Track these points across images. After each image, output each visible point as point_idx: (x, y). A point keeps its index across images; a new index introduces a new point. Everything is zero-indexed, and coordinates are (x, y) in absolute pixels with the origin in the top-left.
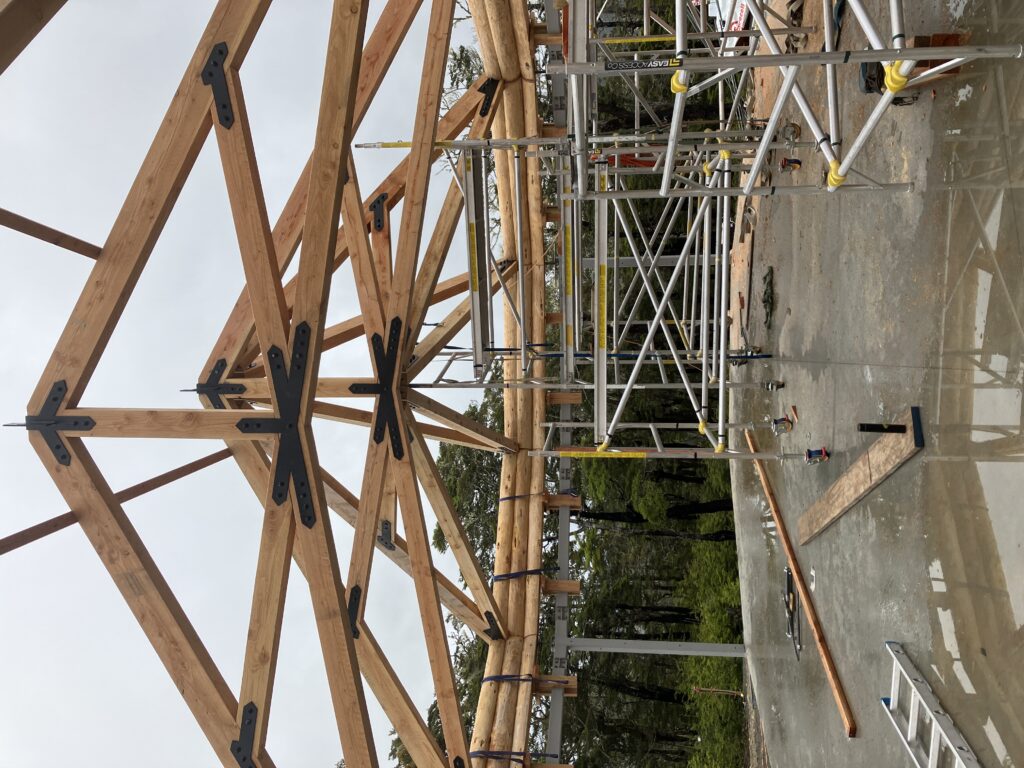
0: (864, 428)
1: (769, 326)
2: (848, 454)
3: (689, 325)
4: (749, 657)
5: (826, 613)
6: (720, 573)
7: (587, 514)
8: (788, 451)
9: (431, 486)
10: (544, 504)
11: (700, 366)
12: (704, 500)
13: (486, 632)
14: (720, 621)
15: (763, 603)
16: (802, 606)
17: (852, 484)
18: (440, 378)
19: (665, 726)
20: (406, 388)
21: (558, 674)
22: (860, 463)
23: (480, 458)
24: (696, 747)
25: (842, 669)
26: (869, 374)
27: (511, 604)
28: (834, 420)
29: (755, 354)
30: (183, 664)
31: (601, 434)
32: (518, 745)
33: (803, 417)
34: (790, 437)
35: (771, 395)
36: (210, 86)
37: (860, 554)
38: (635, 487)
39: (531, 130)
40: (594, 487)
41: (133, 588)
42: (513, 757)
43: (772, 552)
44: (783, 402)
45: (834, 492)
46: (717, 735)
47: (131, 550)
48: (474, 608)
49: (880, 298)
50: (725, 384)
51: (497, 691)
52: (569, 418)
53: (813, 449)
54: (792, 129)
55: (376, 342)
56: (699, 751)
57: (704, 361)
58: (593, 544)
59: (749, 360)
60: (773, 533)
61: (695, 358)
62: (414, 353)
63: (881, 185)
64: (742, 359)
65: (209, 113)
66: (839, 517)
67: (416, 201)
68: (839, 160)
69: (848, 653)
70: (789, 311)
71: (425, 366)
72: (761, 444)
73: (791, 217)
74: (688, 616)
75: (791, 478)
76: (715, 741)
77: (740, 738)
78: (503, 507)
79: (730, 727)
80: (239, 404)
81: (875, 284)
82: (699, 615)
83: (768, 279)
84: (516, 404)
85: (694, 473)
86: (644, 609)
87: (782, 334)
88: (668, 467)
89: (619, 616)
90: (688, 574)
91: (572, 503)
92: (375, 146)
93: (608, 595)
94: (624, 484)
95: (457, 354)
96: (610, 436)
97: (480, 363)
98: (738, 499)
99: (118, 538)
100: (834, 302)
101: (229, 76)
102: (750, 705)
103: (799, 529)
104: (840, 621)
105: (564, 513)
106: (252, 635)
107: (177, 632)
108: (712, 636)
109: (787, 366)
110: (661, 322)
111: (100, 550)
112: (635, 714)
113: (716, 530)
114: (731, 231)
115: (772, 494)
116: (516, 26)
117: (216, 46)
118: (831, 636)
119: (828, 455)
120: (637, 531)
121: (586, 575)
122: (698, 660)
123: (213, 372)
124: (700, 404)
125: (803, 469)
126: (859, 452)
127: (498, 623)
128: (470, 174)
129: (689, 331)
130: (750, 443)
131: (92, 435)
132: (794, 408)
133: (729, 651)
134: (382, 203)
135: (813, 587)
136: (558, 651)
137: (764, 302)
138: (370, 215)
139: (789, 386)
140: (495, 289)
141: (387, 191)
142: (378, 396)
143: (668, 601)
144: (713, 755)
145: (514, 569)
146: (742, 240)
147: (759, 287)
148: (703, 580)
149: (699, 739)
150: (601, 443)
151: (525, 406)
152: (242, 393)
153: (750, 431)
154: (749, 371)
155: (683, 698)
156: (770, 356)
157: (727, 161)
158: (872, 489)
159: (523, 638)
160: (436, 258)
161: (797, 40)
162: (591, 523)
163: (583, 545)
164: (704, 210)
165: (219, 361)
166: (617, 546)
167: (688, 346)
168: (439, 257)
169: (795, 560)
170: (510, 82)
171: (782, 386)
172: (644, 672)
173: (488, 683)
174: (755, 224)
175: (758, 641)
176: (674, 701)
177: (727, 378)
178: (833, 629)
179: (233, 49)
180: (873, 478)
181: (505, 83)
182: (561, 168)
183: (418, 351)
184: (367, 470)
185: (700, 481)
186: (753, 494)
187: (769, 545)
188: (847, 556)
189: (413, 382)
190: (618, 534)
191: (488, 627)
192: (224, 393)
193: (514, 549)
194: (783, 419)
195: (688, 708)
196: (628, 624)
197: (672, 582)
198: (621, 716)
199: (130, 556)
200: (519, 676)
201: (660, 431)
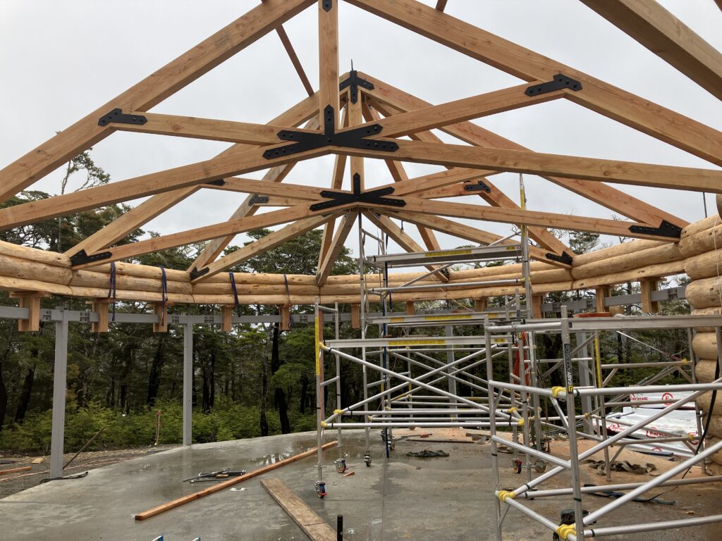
0: (340, 519)
1: (409, 455)
2: (323, 510)
3: (408, 401)
4: (183, 448)
5: (217, 499)
6: (238, 426)
7: (277, 332)
8: (323, 470)
9: (293, 230)
10: (283, 305)
11: (381, 409)
12: (289, 413)
13: (195, 269)
14: (206, 428)
15: (221, 456)
16: (220, 483)
17: (303, 513)
18: (366, 233)
19: (131, 391)
20: (359, 211)
21: (168, 319)
22: (317, 518)
23: (313, 257)
24: (119, 413)
25: (180, 510)
26: (376, 522)
27: (214, 285)
28: (345, 500)
29: (389, 446)
30: (171, 75)
31: (331, 344)
32: (120, 294)
33: (347, 480)
34: (333, 471)
35: (362, 458)
36: (553, 80)
37: (257, 520)
38: (296, 365)
39: (537, 289)
40: (296, 337)
41: (219, 40)
42: (112, 291)
43: (255, 462)
44: (357, 466)
45: (297, 501)
46: (127, 427)
47: (245, 38)
48: (211, 260)
49: (427, 528)
50: (368, 426)
51: (155, 278)
52: (342, 320)
53: (325, 486)
54: (541, 467)
55: (389, 190)
56: (116, 416)
57: (383, 412)
58: (256, 338)
59: (385, 442)
60: (267, 462)
61: (386, 406)
62: (382, 216)
63: (500, 526)
64: (386, 437)
65: (535, 80)
66: (280, 505)
67: (485, 214)
68: (516, 498)
69: (191, 514)
70: (419, 468)
71: (374, 223)
72: (329, 452)
73: (482, 468)
74: (208, 405)
75: (306, 473)
76: (123, 427)
77: (126, 443)
78: (280, 277)
79: (133, 436)
80: (344, 100)
81: (436, 525)
82: (209, 412)
83: (441, 453)
84: (350, 283)
85: (307, 406)
86: (212, 374)
87: (403, 464)
88: (311, 387)
89: (206, 357)
90: (237, 404)
91: (284, 324)
92: (521, 184)
93: (222, 349)
94: (298, 358)
95: (383, 243)
96: (330, 351)
97: (377, 260)
98: (290, 438)
99: (252, 29)
100: (425, 498)
101: (559, 92)
102: (150, 450)
103: (272, 479)
104: (211, 508)
105: (277, 319)
106: (191, 120)
107: (192, 70)
108: (195, 422)
109: (381, 468)
110: (407, 382)
111: (245, 17)
112: (139, 371)
113: (268, 423)
114: (474, 428)
115: (295, 460)
116: (609, 276)
117: (579, 83)
118: (201, 502)
119: (322, 497)
120: (266, 368)
121: (234, 333)
122: (179, 413)
123: (365, 81)
124: (355, 410)
125: (312, 481)
126: (324, 516)
127: (201, 277)
128: (504, 250)
129: (404, 400)
130: (329, 444)
131: (320, 10)
132: (353, 474)
133: (187, 433)
134: (484, 189)
135: (233, 489)
136: (183, 317)
137: (425, 451)
138: (476, 182)
139: (368, 470)
140: (429, 268)
141: (492, 192)
142: (353, 193)
143: (218, 390)
144: (114, 425)
145: (238, 286)
146: (468, 435)
147: (435, 448)
148: (233, 414)
149: (124, 415)
150: (325, 345)
151: (349, 289)
152: (351, 101)
153: (336, 444)
154: (379, 442)
155: (151, 403)
156: (388, 456)
157: (516, 423)
158: (300, 526)
159: (191, 294)
160: (447, 227)
161: (603, 468)
162: (270, 336)
163: (256, 330)
164: (482, 408)
165: (372, 85)
166: (255, 354)
167: (394, 400)
168: (448, 230)
169: (251, 477)
170: (571, 274)
171: (368, 465)
172: (167, 375)
173: (161, 272)
174: (478, 443)
175: (195, 454)
176: (149, 397)
177: (373, 428)
178: (205, 504)
179: (578, 94)
180: (307, 527)
181: (570, 270)
182: (510, 311)
183: (383, 218)
184: (302, 187)
185: (302, 410)
186: (294, 448)
187: (259, 460)
188: (254, 512)
189: (363, 216)
190: (263, 355)
191: (199, 270)
192: (351, 89)
193: (252, 285)
194: (345, 467)
195: (145, 407)
196: (202, 363)
197: (231, 393)
198: (137, 361)
199: (241, 37)
200: (166, 293)
201: (335, 383)
